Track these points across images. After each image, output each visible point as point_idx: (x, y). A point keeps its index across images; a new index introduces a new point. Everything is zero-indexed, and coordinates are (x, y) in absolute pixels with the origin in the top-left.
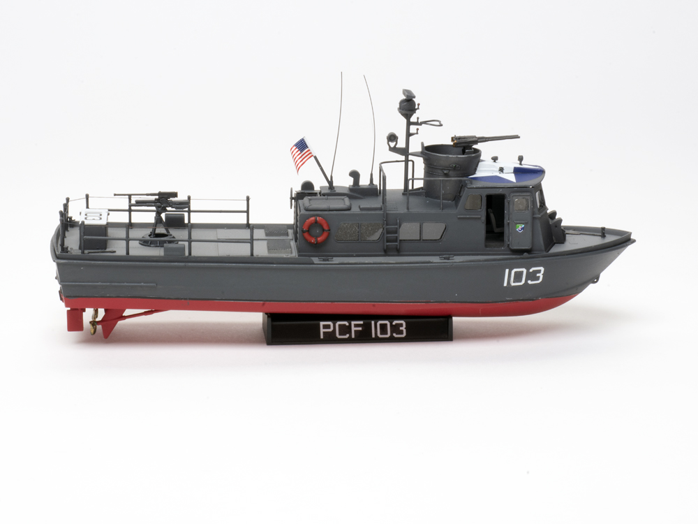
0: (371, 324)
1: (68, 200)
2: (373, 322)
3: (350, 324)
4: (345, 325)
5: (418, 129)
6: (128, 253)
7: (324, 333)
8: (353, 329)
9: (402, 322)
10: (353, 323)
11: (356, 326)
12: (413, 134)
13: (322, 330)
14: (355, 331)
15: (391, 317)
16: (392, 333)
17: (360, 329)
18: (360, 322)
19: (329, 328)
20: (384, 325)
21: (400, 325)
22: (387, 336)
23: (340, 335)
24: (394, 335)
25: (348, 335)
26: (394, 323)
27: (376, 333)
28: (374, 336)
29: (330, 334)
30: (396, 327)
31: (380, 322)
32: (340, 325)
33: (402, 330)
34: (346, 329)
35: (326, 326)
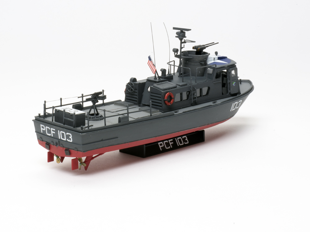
0: (175, 139)
1: (45, 102)
2: (176, 139)
3: (168, 141)
5: (184, 45)
6: (105, 125)
8: (170, 143)
9: (185, 136)
10: (169, 141)
11: (171, 142)
12: (183, 48)
13: (160, 147)
14: (171, 144)
15: (181, 136)
16: (184, 142)
17: (172, 143)
18: (172, 140)
19: (162, 145)
20: (180, 140)
21: (185, 138)
22: (183, 144)
23: (167, 147)
24: (185, 143)
25: (170, 147)
26: (183, 138)
27: (178, 143)
28: (178, 145)
29: (163, 148)
30: (184, 139)
31: (178, 138)
32: (165, 143)
33: (187, 140)
34: (168, 144)
35: (161, 145)
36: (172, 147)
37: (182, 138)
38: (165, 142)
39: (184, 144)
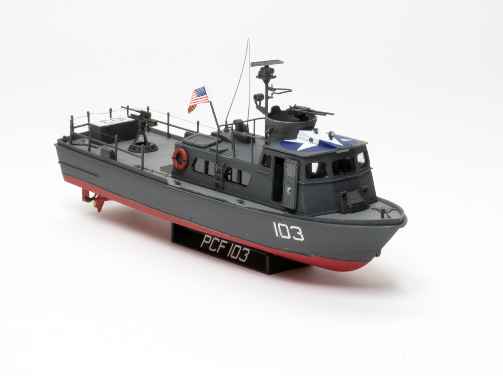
0: (231, 245)
2: (233, 244)
3: (220, 241)
4: (217, 241)
5: (272, 94)
7: (204, 243)
8: (221, 246)
9: (248, 250)
10: (222, 241)
11: (223, 244)
12: (270, 97)
13: (204, 241)
14: (221, 248)
15: (243, 246)
16: (239, 256)
17: (224, 247)
18: (226, 242)
19: (208, 241)
20: (237, 249)
21: (246, 252)
22: (235, 258)
23: (211, 248)
24: (240, 258)
25: (215, 250)
26: (243, 250)
27: (230, 254)
28: (228, 256)
29: (207, 246)
30: (243, 252)
31: (237, 246)
32: (215, 240)
33: (245, 256)
34: (216, 244)
35: (207, 239)
36: (217, 252)
37: (242, 248)
38: (215, 238)
39: (238, 259)
